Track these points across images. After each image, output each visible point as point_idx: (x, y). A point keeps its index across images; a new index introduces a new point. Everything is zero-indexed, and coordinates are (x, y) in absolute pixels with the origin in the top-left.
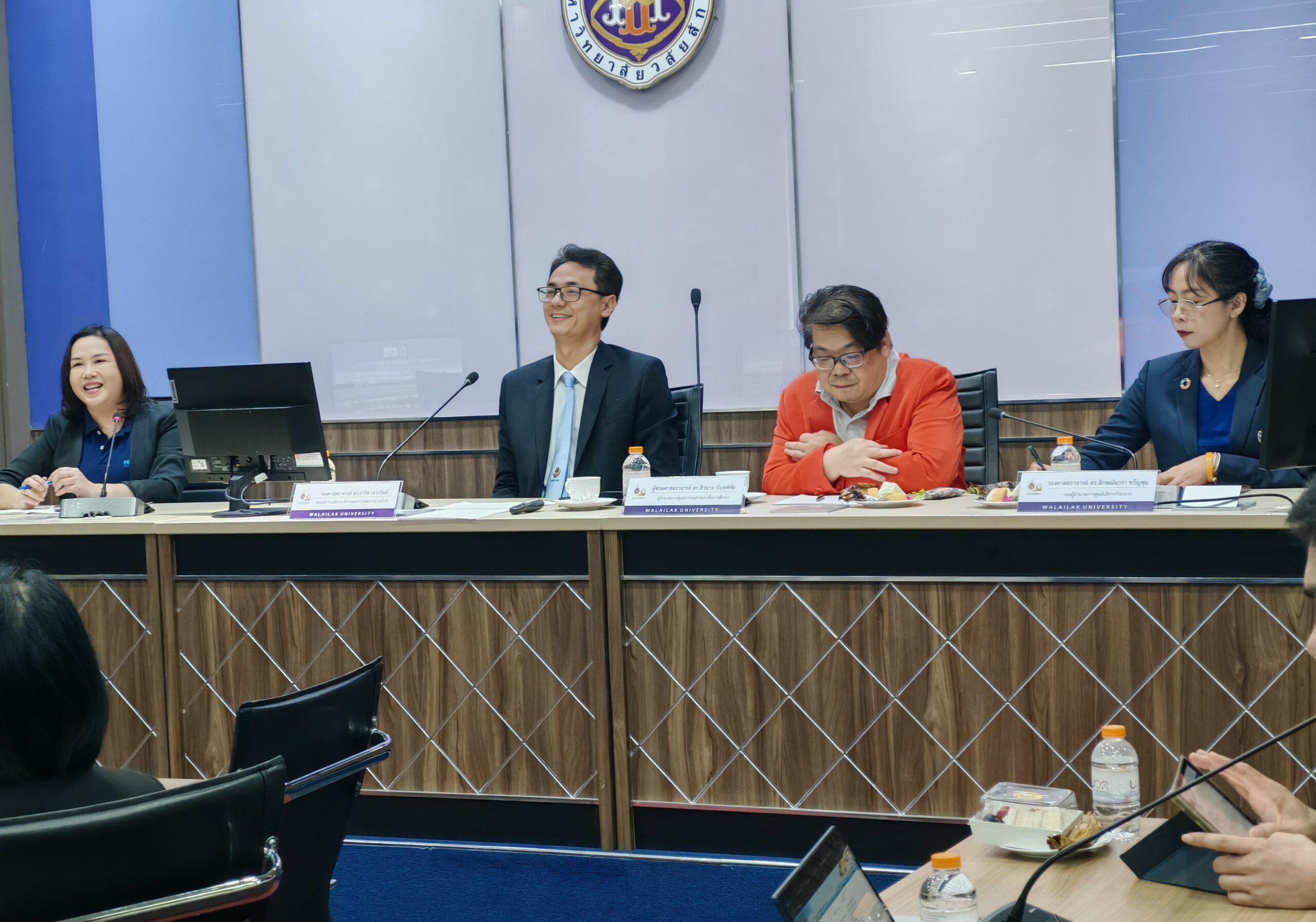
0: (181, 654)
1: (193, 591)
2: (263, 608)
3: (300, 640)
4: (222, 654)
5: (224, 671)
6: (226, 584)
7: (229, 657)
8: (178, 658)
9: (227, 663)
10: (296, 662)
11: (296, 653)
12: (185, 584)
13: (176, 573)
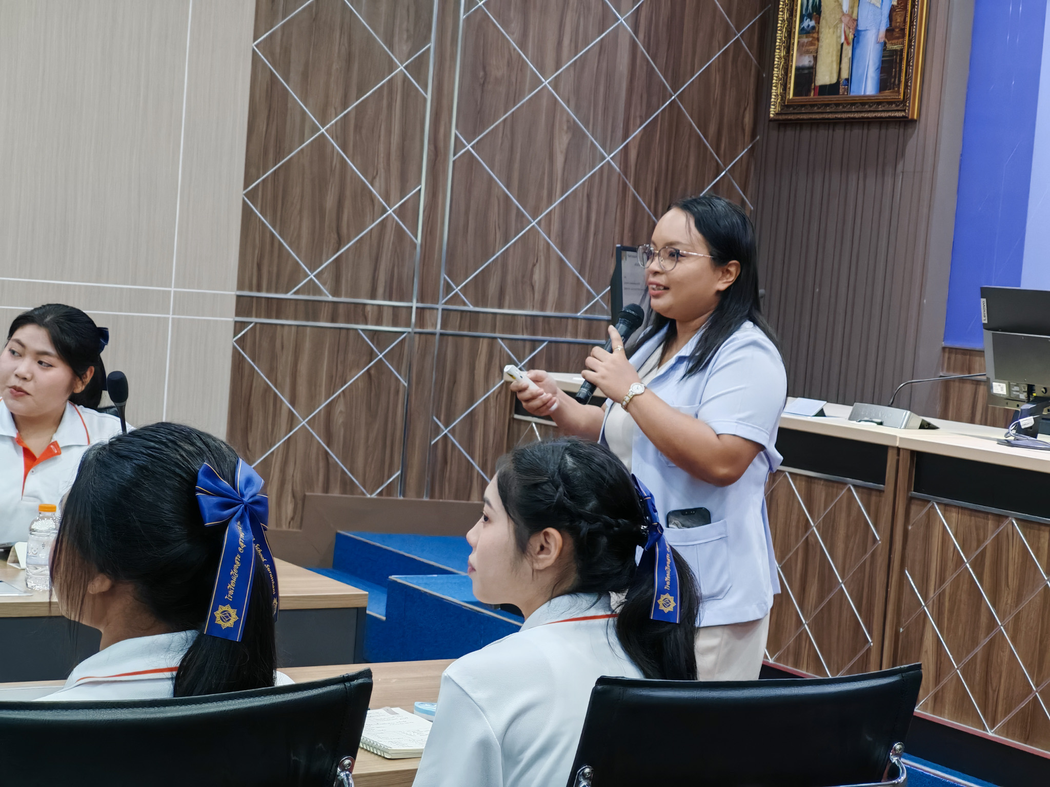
0: (907, 572)
1: (926, 509)
2: (984, 542)
3: (1013, 582)
4: (942, 580)
5: (941, 596)
6: (954, 510)
7: (947, 585)
8: (902, 575)
9: (944, 591)
10: (1006, 604)
11: (1008, 594)
12: (919, 502)
13: (913, 489)
